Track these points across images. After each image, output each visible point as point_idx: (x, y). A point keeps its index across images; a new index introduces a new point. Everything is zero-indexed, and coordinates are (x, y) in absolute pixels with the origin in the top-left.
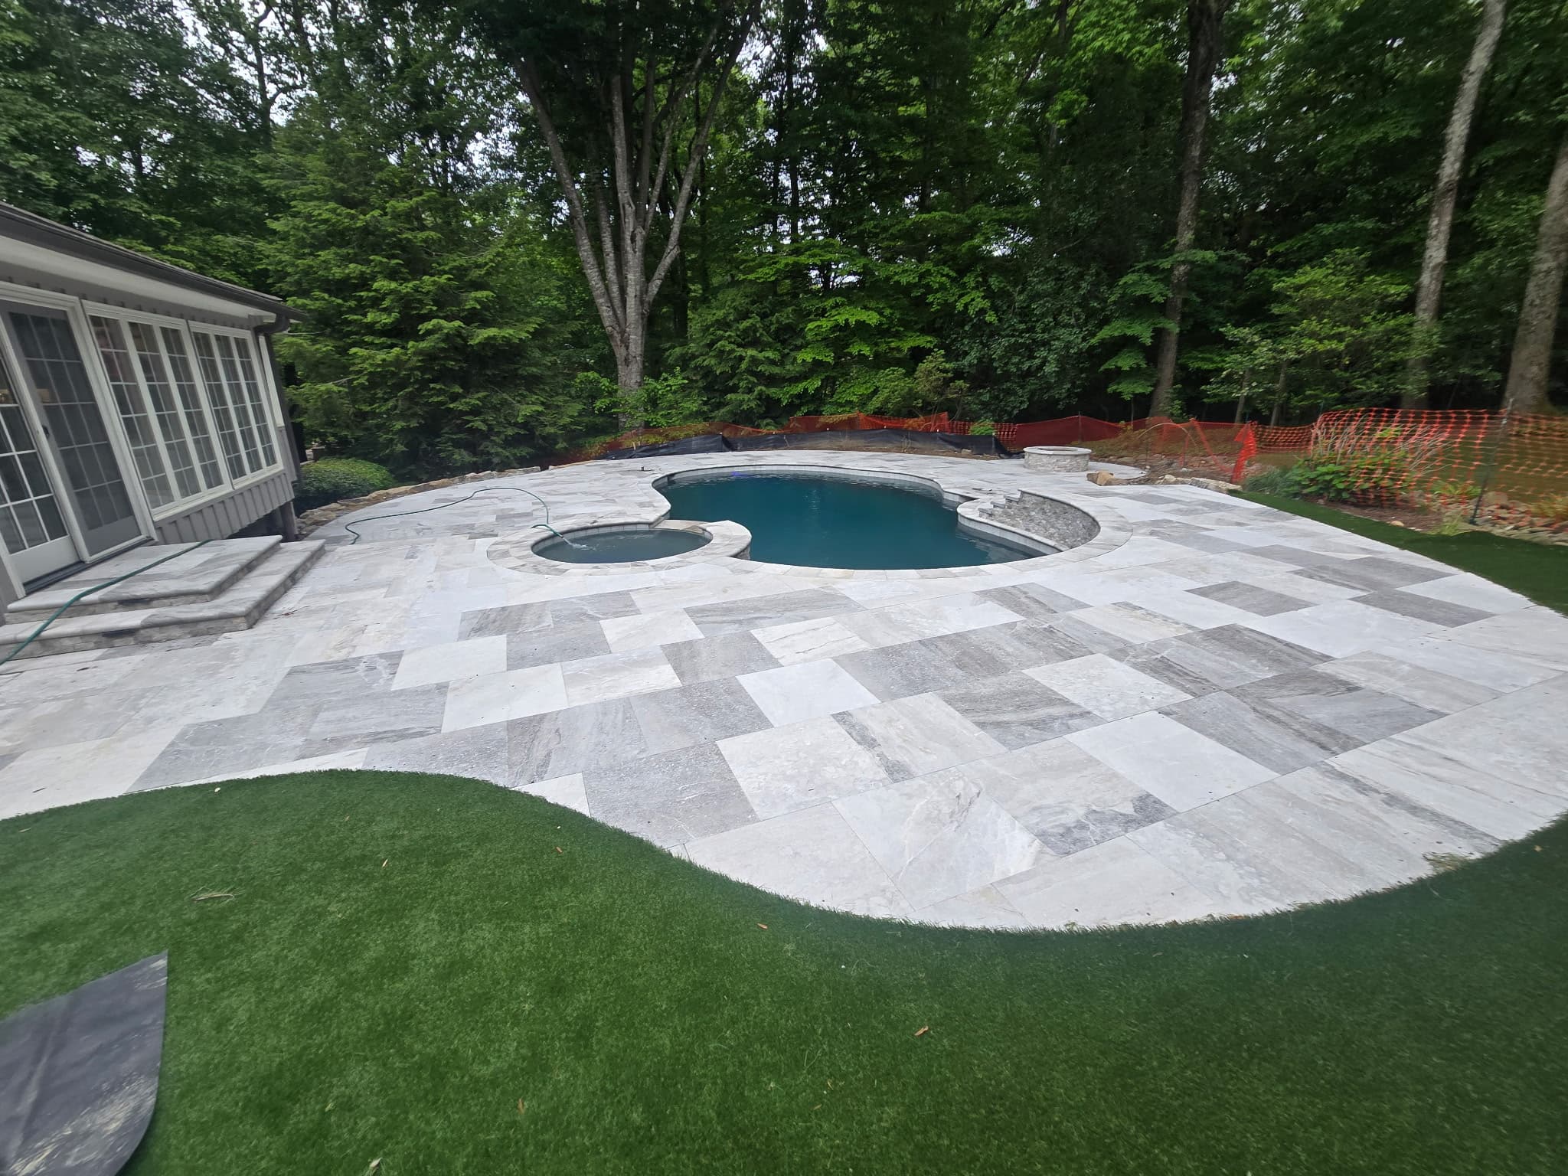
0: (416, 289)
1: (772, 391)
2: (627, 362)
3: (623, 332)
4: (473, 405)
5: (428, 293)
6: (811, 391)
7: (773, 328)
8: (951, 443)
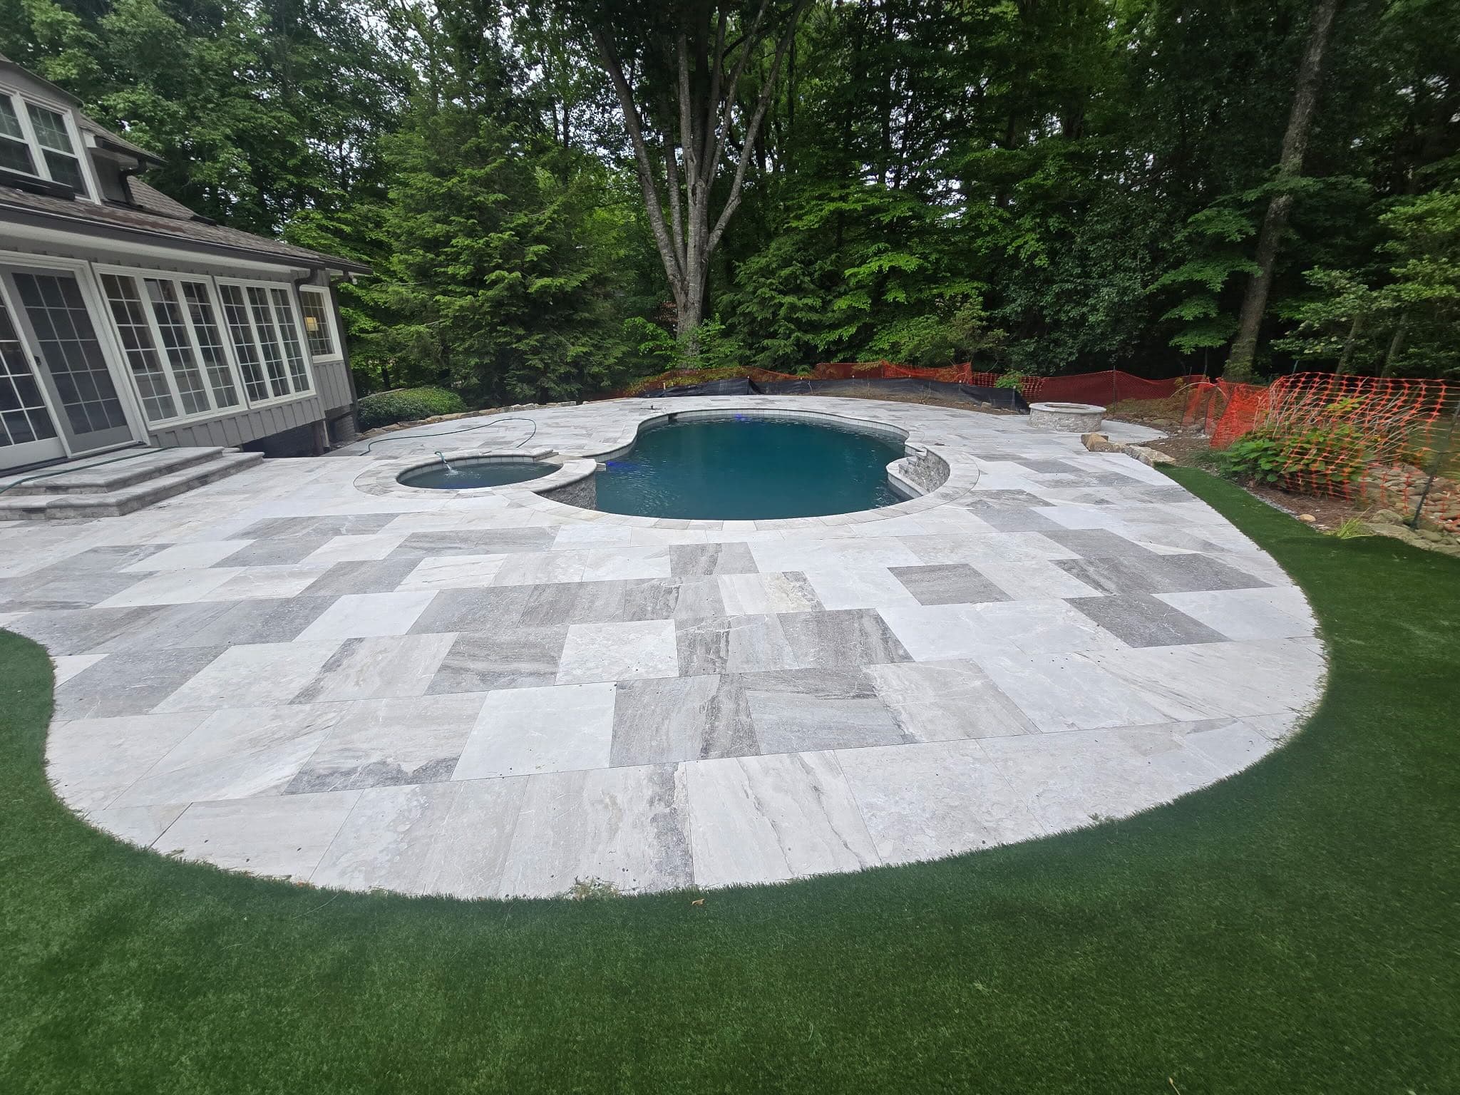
0: (487, 244)
1: (808, 337)
2: (686, 308)
3: (683, 280)
4: (532, 346)
5: (496, 248)
6: (845, 338)
7: (816, 275)
8: (973, 395)
